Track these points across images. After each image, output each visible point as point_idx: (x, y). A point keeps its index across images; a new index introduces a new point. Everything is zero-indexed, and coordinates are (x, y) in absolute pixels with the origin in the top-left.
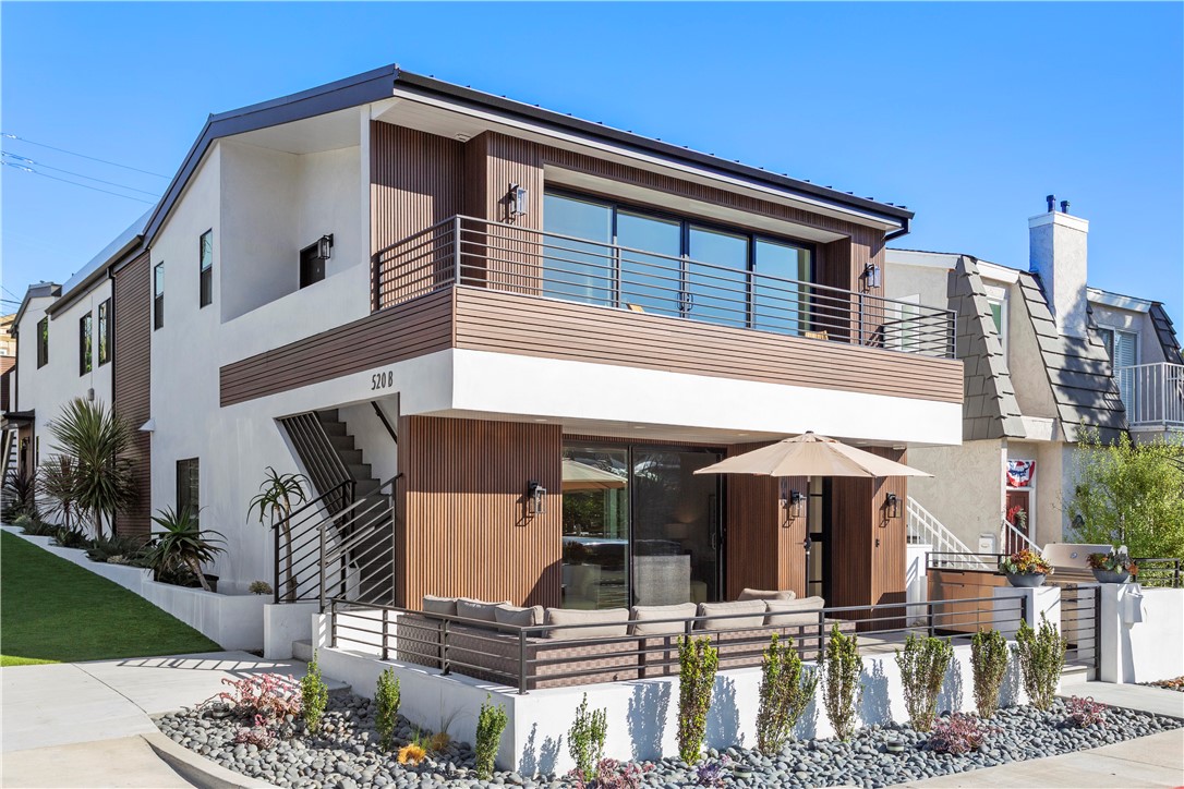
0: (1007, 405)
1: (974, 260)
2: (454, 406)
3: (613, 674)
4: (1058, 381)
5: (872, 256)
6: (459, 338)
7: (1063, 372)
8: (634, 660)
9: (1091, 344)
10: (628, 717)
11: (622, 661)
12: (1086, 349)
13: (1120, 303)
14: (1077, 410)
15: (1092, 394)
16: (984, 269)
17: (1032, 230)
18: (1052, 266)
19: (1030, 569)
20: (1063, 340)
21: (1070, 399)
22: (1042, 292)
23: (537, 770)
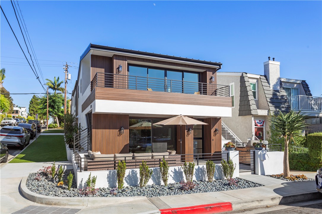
0: (253, 107)
1: (246, 73)
2: (96, 111)
3: (108, 168)
4: (270, 101)
5: (213, 74)
6: (97, 97)
7: (271, 99)
8: (113, 165)
9: (281, 91)
10: (107, 178)
11: (110, 166)
12: (279, 93)
13: (292, 81)
14: (275, 108)
15: (280, 104)
16: (249, 75)
17: (265, 66)
18: (269, 74)
19: (229, 146)
20: (273, 91)
21: (273, 105)
22: (267, 80)
23: (83, 188)
